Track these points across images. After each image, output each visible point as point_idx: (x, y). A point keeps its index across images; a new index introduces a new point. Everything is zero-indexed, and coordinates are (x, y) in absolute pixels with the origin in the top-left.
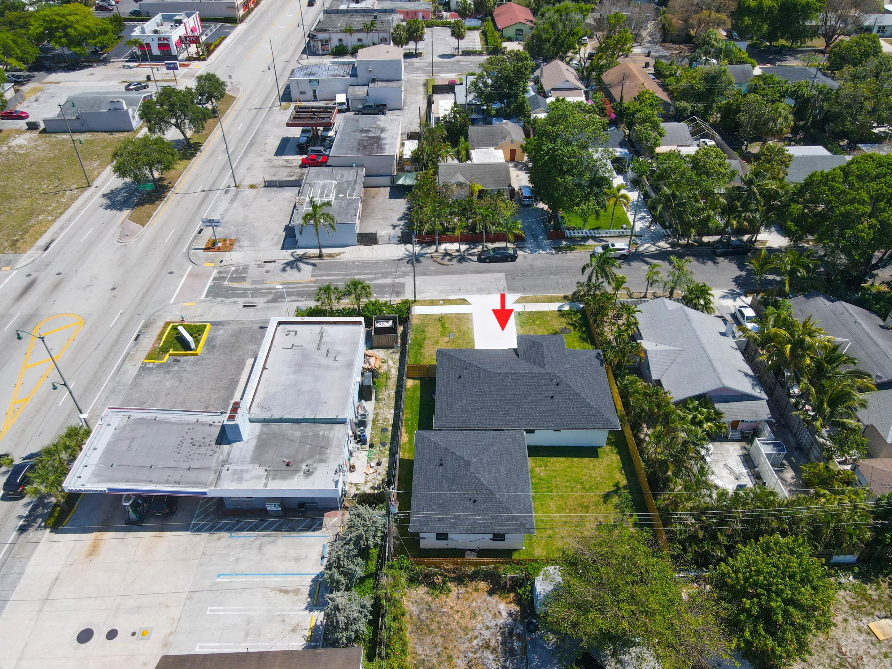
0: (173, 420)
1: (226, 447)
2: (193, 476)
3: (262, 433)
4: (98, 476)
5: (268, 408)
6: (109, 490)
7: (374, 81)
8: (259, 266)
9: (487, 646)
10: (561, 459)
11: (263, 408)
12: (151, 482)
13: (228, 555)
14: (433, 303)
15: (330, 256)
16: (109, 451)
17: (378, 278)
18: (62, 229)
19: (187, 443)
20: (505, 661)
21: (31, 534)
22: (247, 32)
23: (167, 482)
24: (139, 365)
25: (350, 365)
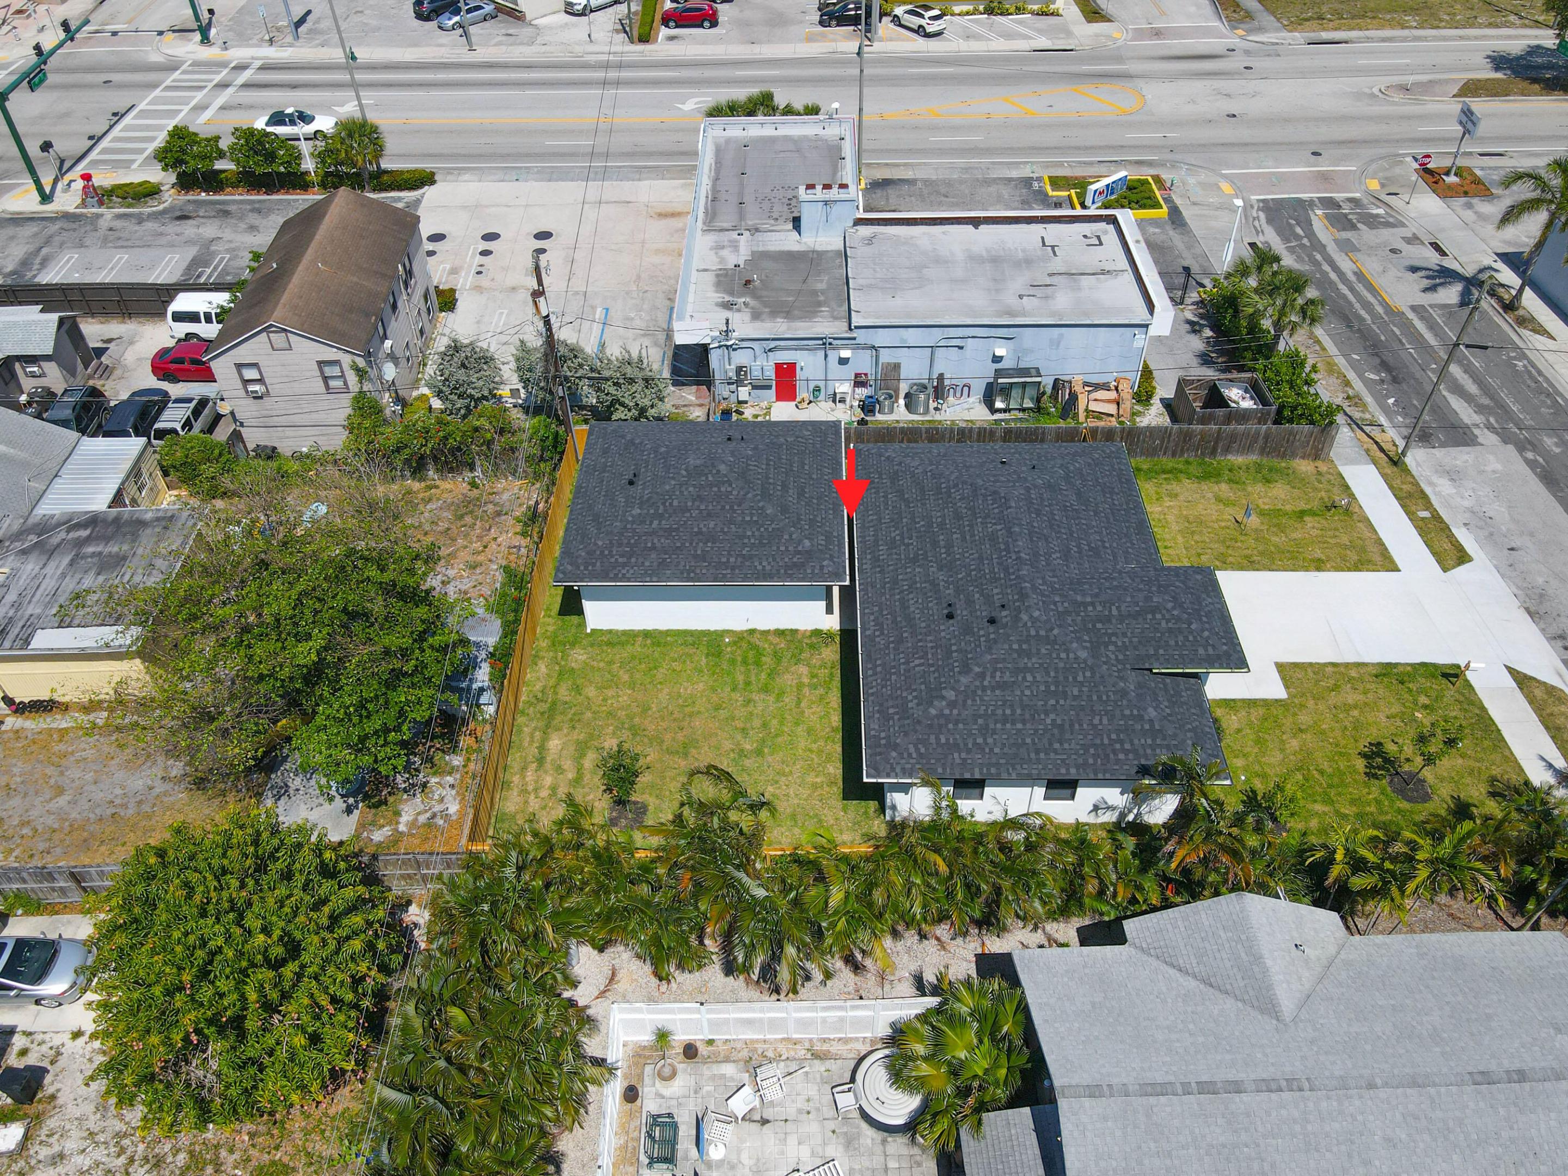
2: (727, 209)
4: (726, 143)
5: (870, 243)
8: (1412, 239)
11: (871, 240)
12: (716, 180)
13: (640, 311)
14: (1412, 497)
15: (1523, 322)
18: (1385, 39)
23: (715, 193)
24: (1035, 175)
25: (1011, 314)
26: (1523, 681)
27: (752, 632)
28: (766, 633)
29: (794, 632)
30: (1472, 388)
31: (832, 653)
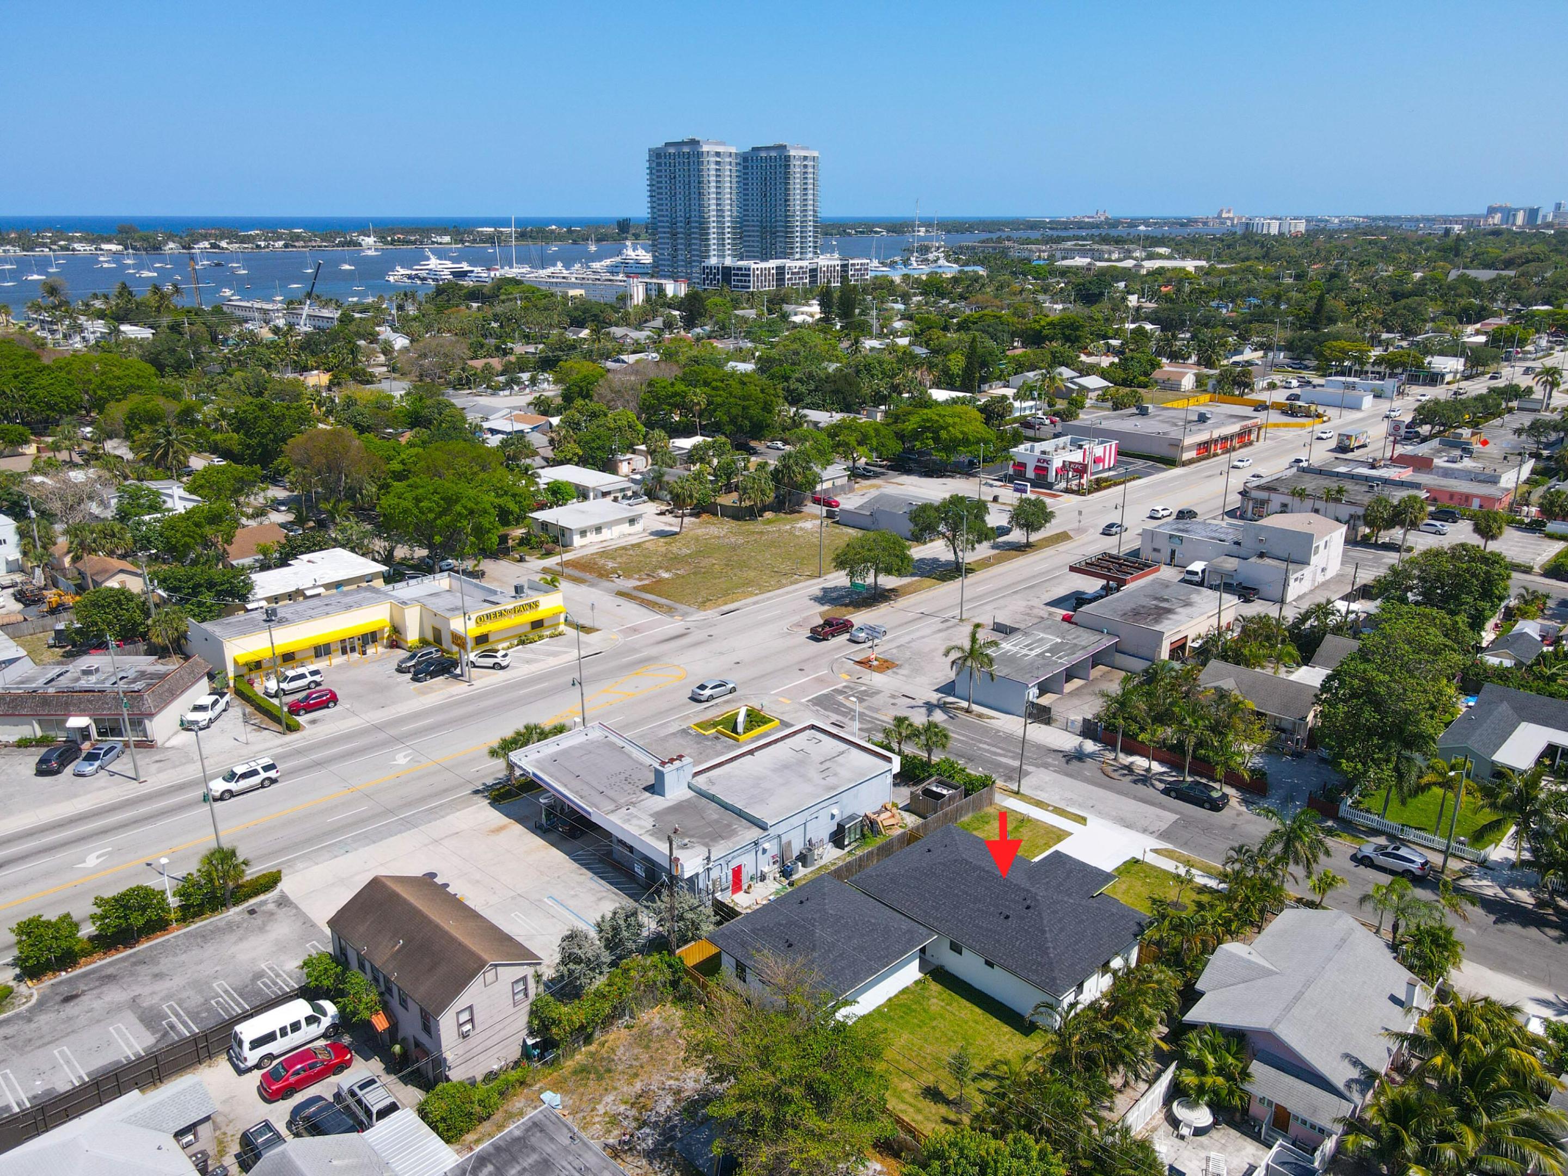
0: (634, 755)
1: (647, 794)
2: (597, 798)
3: (688, 801)
4: (539, 763)
5: (713, 784)
6: (534, 775)
7: (1261, 555)
8: (893, 697)
9: (678, 1092)
10: (977, 1010)
11: (711, 782)
12: (566, 786)
13: (573, 888)
14: (1039, 804)
15: (980, 716)
16: (564, 752)
17: (1005, 756)
18: (754, 603)
19: (622, 777)
20: (676, 1115)
21: (477, 798)
22: (1180, 476)
23: (576, 793)
24: (684, 727)
25: (834, 788)
26: (1155, 851)
27: (890, 1000)
28: (896, 996)
29: (907, 988)
30: (999, 751)
31: (935, 987)
